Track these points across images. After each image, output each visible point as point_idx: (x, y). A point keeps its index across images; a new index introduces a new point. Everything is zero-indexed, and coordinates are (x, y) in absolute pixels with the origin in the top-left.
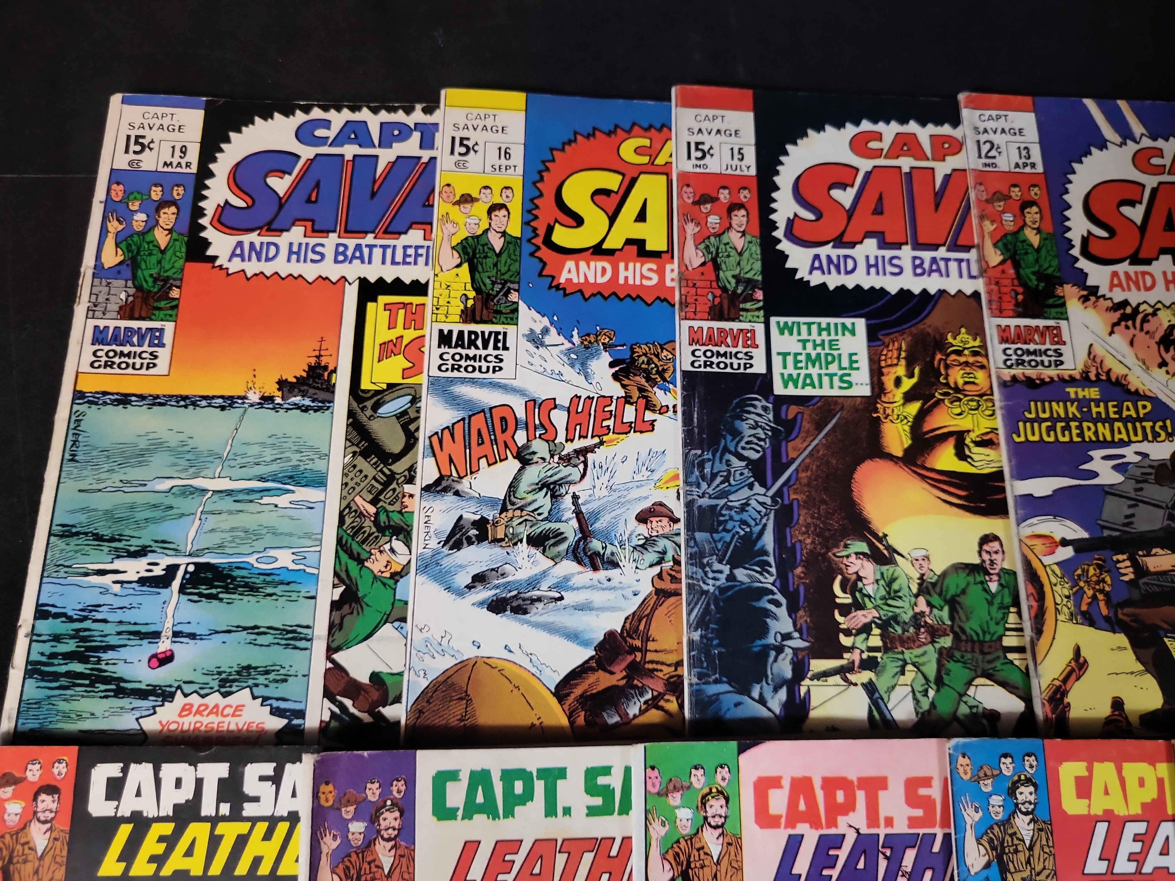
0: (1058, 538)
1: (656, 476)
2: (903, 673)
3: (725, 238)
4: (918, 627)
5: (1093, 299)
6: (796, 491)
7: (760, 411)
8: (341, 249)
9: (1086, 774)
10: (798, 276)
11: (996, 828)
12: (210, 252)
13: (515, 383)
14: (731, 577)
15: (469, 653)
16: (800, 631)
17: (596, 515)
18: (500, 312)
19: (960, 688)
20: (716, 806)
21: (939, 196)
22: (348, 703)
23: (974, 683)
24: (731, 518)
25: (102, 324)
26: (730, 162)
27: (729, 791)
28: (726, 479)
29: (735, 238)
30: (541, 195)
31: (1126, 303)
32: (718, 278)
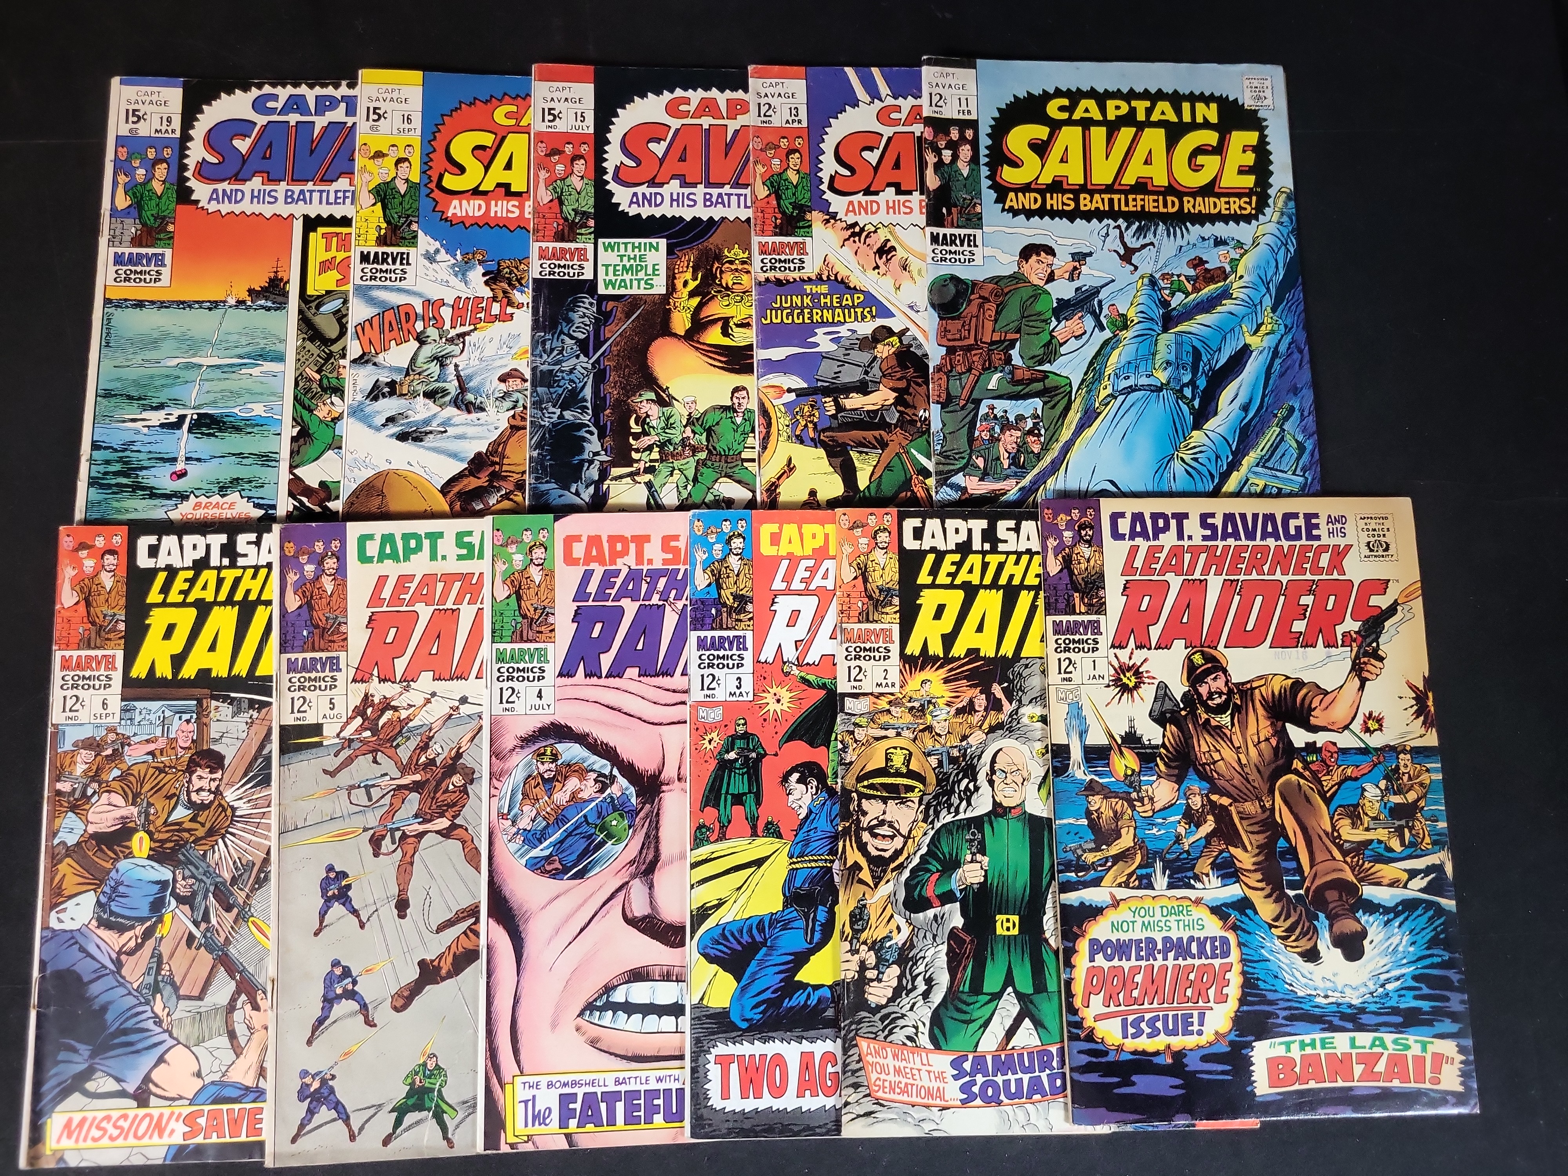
0: (786, 388)
1: (513, 351)
2: (672, 475)
3: (568, 182)
4: (684, 446)
5: (832, 221)
6: (609, 360)
7: (587, 306)
8: (289, 193)
9: (778, 531)
10: (620, 209)
11: (716, 563)
12: (193, 197)
13: (415, 289)
14: (561, 417)
15: (384, 467)
16: (606, 451)
17: (470, 378)
18: (405, 238)
19: (709, 485)
20: (538, 553)
21: (729, 146)
22: (305, 500)
23: (719, 481)
24: (563, 378)
25: (120, 250)
26: (574, 123)
27: (547, 544)
28: (561, 352)
29: (576, 182)
30: (435, 150)
31: (856, 224)
32: (562, 211)
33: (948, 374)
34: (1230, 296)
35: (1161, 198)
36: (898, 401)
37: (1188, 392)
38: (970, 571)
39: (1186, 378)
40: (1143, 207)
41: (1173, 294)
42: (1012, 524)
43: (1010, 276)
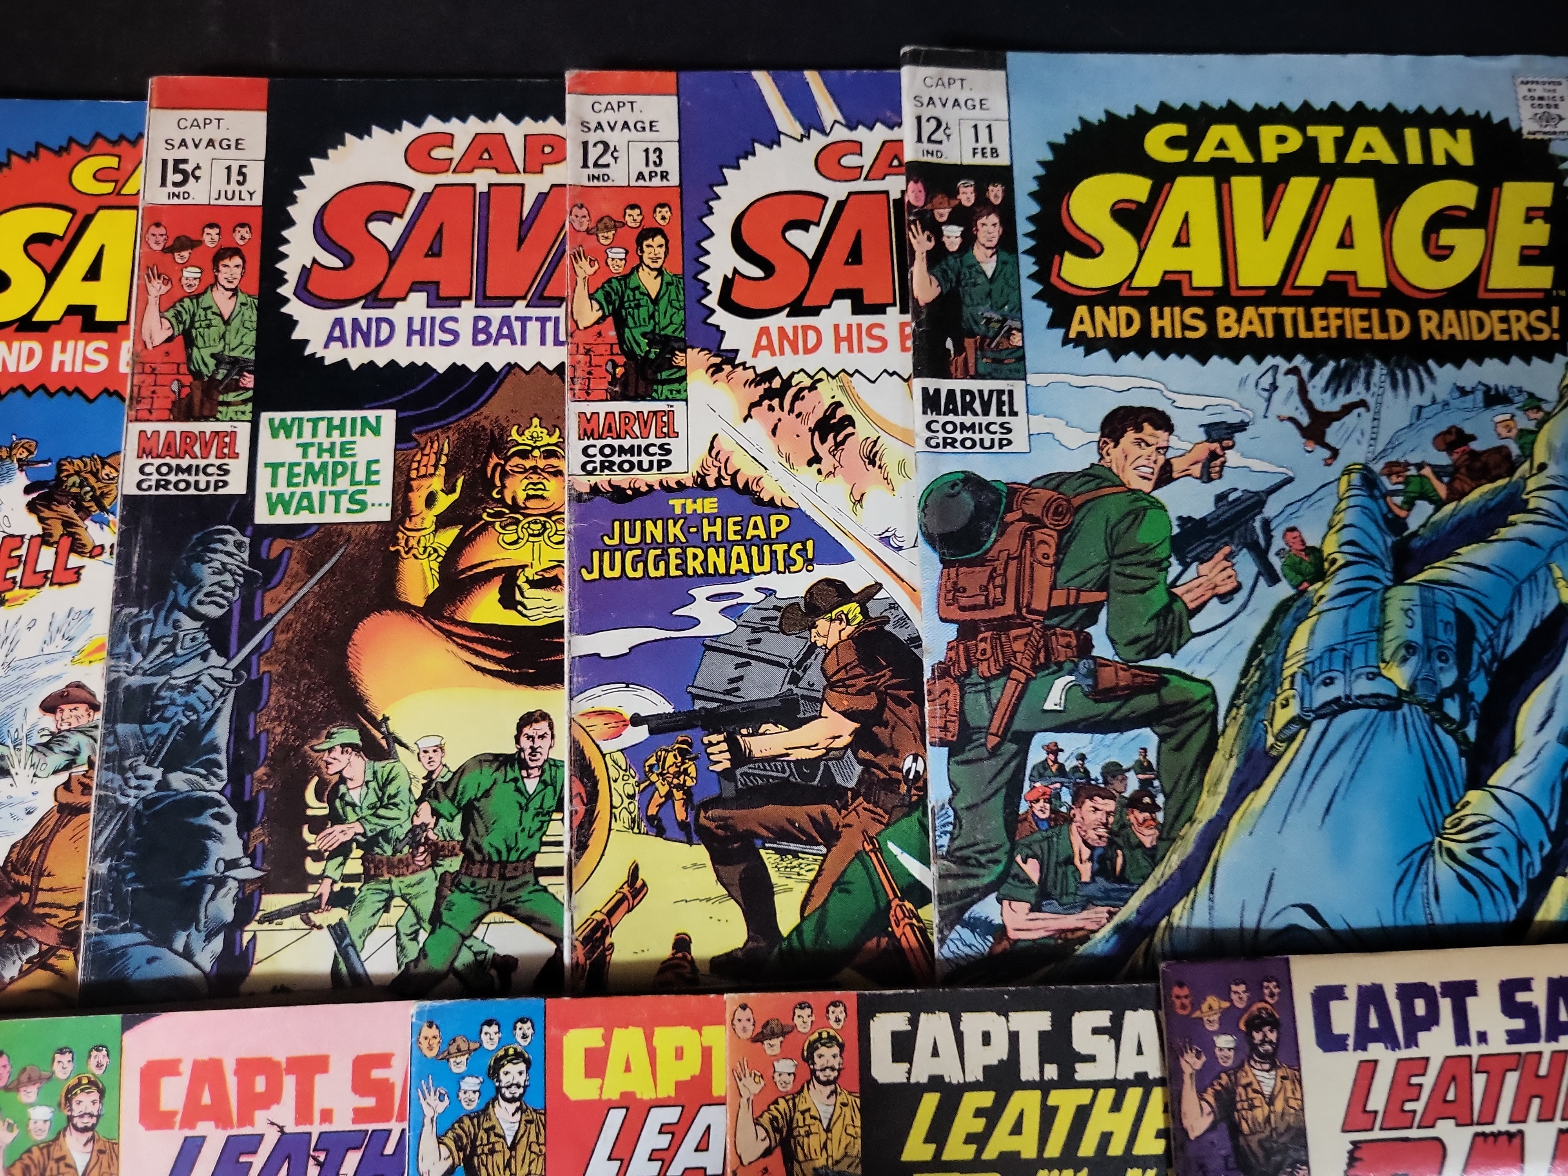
0: (628, 716)
1: (75, 646)
2: (386, 909)
3: (206, 301)
4: (415, 845)
5: (727, 368)
6: (268, 662)
7: (231, 548)
9: (602, 1044)
10: (307, 352)
11: (467, 1121)
14: (163, 785)
16: (252, 857)
19: (464, 929)
20: (85, 1102)
23: (486, 920)
24: (173, 702)
26: (224, 187)
27: (106, 1082)
28: (171, 648)
29: (222, 301)
31: (775, 372)
32: (189, 358)
33: (961, 681)
34: (1523, 507)
35: (1375, 312)
36: (861, 740)
37: (1452, 708)
38: (1017, 1129)
39: (1448, 679)
40: (1341, 329)
41: (1409, 505)
42: (1103, 1018)
43: (1084, 474)
